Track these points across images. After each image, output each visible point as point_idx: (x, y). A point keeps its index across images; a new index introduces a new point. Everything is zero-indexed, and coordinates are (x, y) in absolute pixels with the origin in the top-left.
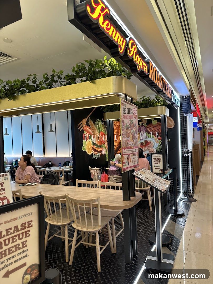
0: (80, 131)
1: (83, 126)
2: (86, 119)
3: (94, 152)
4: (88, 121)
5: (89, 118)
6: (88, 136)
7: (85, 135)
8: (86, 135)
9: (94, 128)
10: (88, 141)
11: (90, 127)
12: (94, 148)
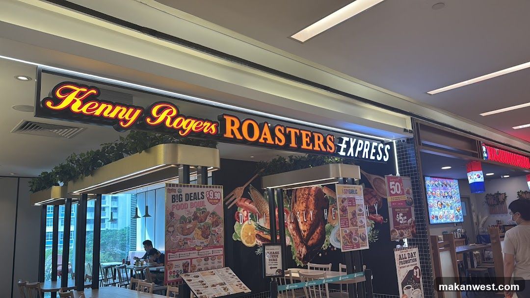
0: (229, 208)
1: (236, 198)
2: (243, 188)
3: (260, 242)
4: (247, 190)
5: (249, 185)
6: (247, 215)
7: (240, 214)
8: (242, 213)
9: (260, 201)
10: (246, 223)
11: (251, 199)
12: (259, 236)
